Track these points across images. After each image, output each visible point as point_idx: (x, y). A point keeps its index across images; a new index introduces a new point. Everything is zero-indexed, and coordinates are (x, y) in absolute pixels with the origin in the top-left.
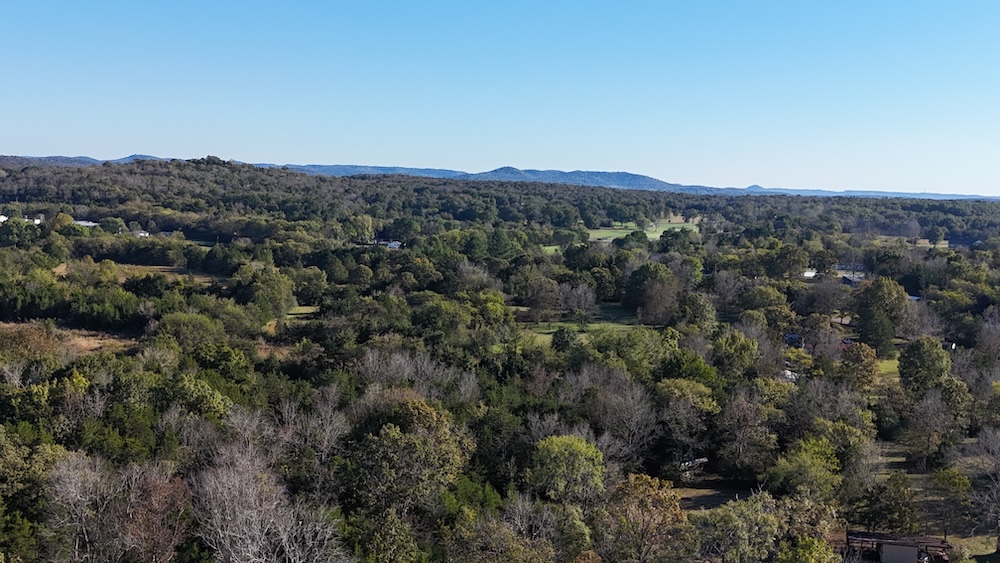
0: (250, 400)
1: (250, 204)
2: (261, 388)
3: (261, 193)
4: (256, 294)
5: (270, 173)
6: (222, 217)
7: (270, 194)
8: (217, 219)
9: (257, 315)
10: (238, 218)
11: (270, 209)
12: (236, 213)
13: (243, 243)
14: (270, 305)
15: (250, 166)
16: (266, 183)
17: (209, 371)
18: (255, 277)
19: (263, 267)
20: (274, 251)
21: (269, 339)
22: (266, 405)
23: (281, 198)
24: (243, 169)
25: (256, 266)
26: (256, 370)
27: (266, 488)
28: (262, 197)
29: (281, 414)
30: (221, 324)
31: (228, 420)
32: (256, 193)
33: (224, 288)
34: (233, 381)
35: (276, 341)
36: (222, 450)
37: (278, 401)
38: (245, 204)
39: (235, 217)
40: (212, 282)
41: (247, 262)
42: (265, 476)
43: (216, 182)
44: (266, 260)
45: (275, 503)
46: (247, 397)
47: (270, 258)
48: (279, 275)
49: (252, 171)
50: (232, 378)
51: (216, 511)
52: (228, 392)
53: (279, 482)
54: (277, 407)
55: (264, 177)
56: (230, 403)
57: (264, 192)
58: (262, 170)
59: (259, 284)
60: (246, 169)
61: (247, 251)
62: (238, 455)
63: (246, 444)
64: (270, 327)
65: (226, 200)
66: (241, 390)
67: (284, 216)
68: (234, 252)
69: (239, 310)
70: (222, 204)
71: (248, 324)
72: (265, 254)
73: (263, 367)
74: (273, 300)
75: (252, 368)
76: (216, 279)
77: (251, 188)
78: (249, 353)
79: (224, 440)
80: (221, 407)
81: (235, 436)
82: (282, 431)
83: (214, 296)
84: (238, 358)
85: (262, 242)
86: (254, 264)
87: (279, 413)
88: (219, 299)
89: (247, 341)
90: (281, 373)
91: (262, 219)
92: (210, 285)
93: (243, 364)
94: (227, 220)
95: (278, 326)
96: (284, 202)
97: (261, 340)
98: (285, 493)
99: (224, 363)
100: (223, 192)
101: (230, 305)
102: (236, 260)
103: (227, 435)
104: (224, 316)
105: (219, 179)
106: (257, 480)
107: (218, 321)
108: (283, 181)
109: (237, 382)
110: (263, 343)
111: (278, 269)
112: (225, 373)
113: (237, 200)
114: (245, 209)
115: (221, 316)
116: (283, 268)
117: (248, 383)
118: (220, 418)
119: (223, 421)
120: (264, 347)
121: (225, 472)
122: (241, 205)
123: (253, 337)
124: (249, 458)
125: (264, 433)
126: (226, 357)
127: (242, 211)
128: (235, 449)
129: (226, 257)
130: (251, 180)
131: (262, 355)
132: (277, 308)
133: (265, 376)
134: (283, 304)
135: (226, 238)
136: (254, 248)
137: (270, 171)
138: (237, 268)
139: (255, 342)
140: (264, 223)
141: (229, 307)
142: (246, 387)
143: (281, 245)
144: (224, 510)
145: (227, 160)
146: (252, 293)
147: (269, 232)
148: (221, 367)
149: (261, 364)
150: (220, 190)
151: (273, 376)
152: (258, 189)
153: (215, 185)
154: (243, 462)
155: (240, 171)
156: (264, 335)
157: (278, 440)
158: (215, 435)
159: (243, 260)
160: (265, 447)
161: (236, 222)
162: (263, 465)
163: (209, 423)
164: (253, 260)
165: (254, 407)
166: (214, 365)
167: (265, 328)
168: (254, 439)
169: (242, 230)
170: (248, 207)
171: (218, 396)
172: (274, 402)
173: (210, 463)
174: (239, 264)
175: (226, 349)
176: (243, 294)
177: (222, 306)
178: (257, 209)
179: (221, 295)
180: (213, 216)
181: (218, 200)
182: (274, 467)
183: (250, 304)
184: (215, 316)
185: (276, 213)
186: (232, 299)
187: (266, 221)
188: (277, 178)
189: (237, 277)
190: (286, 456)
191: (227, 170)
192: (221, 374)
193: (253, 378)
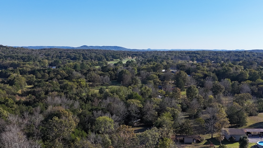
1: (12, 58)
2: (18, 109)
3: (15, 55)
4: (15, 83)
5: (18, 49)
6: (4, 62)
7: (18, 55)
8: (3, 62)
9: (16, 89)
10: (9, 62)
11: (18, 59)
12: (8, 60)
13: (10, 69)
14: (19, 86)
15: (12, 47)
16: (17, 52)
17: (2, 105)
18: (14, 78)
19: (17, 75)
20: (20, 70)
21: (19, 95)
22: (19, 113)
23: (21, 56)
24: (10, 48)
25: (15, 75)
26: (16, 104)
27: (21, 136)
28: (16, 56)
30: (5, 92)
31: (8, 118)
32: (14, 55)
33: (6, 81)
34: (10, 107)
35: (21, 95)
36: (7, 127)
37: (23, 112)
38: (11, 58)
39: (8, 62)
40: (2, 80)
41: (12, 74)
42: (20, 133)
43: (2, 52)
44: (17, 73)
45: (23, 140)
46: (14, 112)
47: (19, 72)
48: (22, 77)
49: (12, 48)
50: (9, 106)
51: (6, 144)
52: (8, 110)
53: (24, 135)
54: (23, 114)
55: (16, 50)
56: (9, 113)
57: (16, 54)
58: (15, 48)
59: (16, 80)
60: (11, 48)
61: (12, 71)
62: (12, 128)
63: (14, 125)
64: (20, 92)
65: (5, 57)
66: (12, 110)
67: (22, 61)
68: (8, 71)
69: (10, 87)
71: (13, 91)
72: (17, 71)
73: (18, 103)
74: (20, 84)
76: (3, 79)
77: (12, 53)
78: (14, 99)
80: (6, 115)
81: (11, 123)
82: (24, 121)
83: (3, 84)
84: (10, 101)
85: (16, 68)
86: (14, 74)
87: (23, 115)
89: (13, 96)
90: (23, 104)
91: (16, 62)
93: (12, 102)
94: (6, 62)
95: (22, 91)
96: (22, 57)
97: (17, 95)
98: (26, 137)
99: (6, 102)
100: (5, 55)
101: (8, 86)
102: (9, 74)
103: (8, 123)
104: (6, 89)
105: (3, 51)
106: (18, 134)
107: (4, 91)
108: (21, 51)
110: (18, 96)
111: (21, 75)
113: (8, 57)
114: (11, 59)
115: (5, 89)
116: (22, 75)
117: (14, 107)
119: (7, 118)
120: (18, 97)
121: (8, 133)
122: (10, 58)
123: (15, 95)
124: (15, 128)
125: (19, 121)
127: (10, 60)
128: (11, 126)
129: (6, 73)
130: (12, 51)
131: (18, 99)
132: (21, 86)
133: (19, 105)
134: (23, 85)
135: (6, 68)
136: (14, 70)
137: (18, 48)
138: (9, 76)
139: (15, 96)
140: (17, 63)
141: (7, 87)
142: (13, 109)
143: (22, 69)
144: (8, 143)
145: (5, 46)
146: (14, 82)
147: (18, 65)
148: (6, 104)
149: (18, 102)
150: (4, 54)
151: (21, 105)
153: (2, 53)
154: (14, 130)
155: (9, 49)
156: (18, 94)
157: (23, 123)
158: (5, 123)
159: (11, 73)
160: (20, 125)
162: (19, 130)
163: (3, 119)
164: (14, 73)
165: (16, 114)
166: (4, 103)
167: (18, 92)
168: (16, 123)
169: (10, 65)
170: (12, 59)
171: (5, 112)
172: (22, 112)
173: (4, 131)
174: (10, 75)
175: (7, 98)
176: (11, 83)
177: (5, 87)
178: (14, 59)
179: (5, 83)
181: (3, 57)
182: (23, 130)
183: (13, 86)
184: (3, 90)
185: (20, 60)
186: (8, 84)
187: (17, 62)
188: (20, 50)
189: (9, 78)
190: (26, 127)
191: (5, 49)
192: (6, 105)
193: (15, 106)
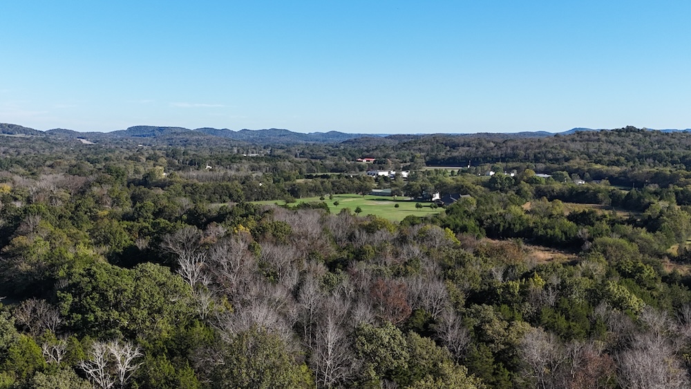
0: (658, 303)
1: (658, 159)
2: (667, 295)
3: (667, 151)
4: (663, 225)
5: (674, 136)
6: (637, 169)
7: (674, 151)
8: (633, 171)
9: (664, 241)
10: (648, 170)
11: (673, 163)
12: (647, 166)
13: (652, 188)
14: (674, 234)
15: (658, 132)
16: (671, 143)
17: (627, 280)
18: (661, 213)
19: (667, 205)
20: (677, 193)
21: (672, 258)
22: (671, 308)
23: (682, 154)
24: (653, 134)
26: (663, 281)
27: (672, 370)
28: (667, 154)
29: (683, 315)
30: (635, 247)
31: (642, 316)
32: (662, 151)
33: (639, 220)
34: (646, 288)
35: (678, 260)
36: (638, 338)
37: (681, 306)
38: (654, 160)
39: (646, 169)
40: (630, 216)
41: (656, 201)
42: (671, 361)
43: (633, 144)
44: (670, 200)
45: (680, 382)
46: (656, 300)
47: (674, 199)
48: (681, 212)
49: (659, 135)
50: (645, 285)
51: (634, 381)
52: (642, 296)
53: (682, 366)
54: (680, 310)
55: (669, 139)
56: (643, 304)
58: (667, 134)
59: (665, 218)
60: (655, 134)
61: (656, 193)
62: (649, 343)
63: (656, 335)
64: (674, 250)
65: (640, 157)
66: (652, 295)
67: (684, 167)
68: (645, 194)
69: (649, 236)
70: (637, 160)
71: (657, 247)
72: (669, 196)
73: (668, 280)
74: (675, 230)
75: (660, 280)
76: (632, 214)
77: (659, 148)
78: (657, 268)
79: (639, 330)
80: (637, 306)
81: (647, 328)
82: (683, 329)
83: (631, 226)
84: (649, 272)
85: (667, 187)
86: (661, 203)
87: (681, 314)
88: (635, 228)
89: (656, 260)
90: (682, 285)
91: (667, 170)
92: (628, 218)
93: (653, 276)
94: (640, 172)
95: (679, 249)
96: (684, 157)
97: (666, 259)
98: (687, 375)
99: (638, 274)
100: (638, 151)
101: (643, 233)
102: (647, 200)
103: (641, 327)
104: (638, 241)
105: (635, 142)
106: (665, 363)
107: (634, 244)
108: (683, 141)
109: (648, 289)
110: (668, 261)
111: (679, 207)
112: (640, 282)
113: (649, 156)
114: (654, 163)
115: (636, 240)
116: (683, 206)
117: (657, 290)
118: (636, 314)
119: (638, 316)
120: (669, 264)
121: (640, 354)
122: (651, 160)
123: (660, 256)
124: (658, 346)
125: (670, 328)
126: (640, 270)
127: (652, 165)
128: (648, 338)
129: (640, 198)
130: (659, 142)
131: (668, 270)
132: (678, 236)
133: (670, 286)
134: (683, 233)
135: (640, 184)
136: (661, 192)
137: (673, 134)
138: (648, 206)
139: (662, 260)
140: (669, 173)
141: (642, 234)
142: (655, 293)
143: (682, 189)
144: (640, 382)
145: (641, 128)
146: (659, 225)
147: (673, 179)
148: (636, 277)
149: (667, 277)
150: (636, 150)
151: (676, 287)
152: (665, 148)
153: (632, 147)
154: (654, 348)
155: (650, 136)
156: (669, 256)
157: (680, 335)
158: (633, 326)
159: (652, 200)
160: (671, 339)
161: (648, 173)
162: (669, 352)
163: (628, 318)
164: (660, 200)
165: (662, 309)
166: (631, 276)
167: (669, 251)
168: (662, 332)
169: (652, 178)
170: (656, 161)
171: (635, 298)
172: (677, 306)
173: (629, 346)
174: (650, 203)
175: (640, 264)
176: (653, 225)
177: (637, 234)
178: (663, 163)
179: (636, 225)
180: (631, 169)
181: (634, 157)
182: (678, 355)
183: (658, 232)
184: (631, 241)
185: (678, 166)
186: (644, 228)
187: (670, 171)
188: (679, 140)
189: (648, 213)
190: (687, 348)
191: (641, 136)
192: (637, 282)
193: (661, 287)
